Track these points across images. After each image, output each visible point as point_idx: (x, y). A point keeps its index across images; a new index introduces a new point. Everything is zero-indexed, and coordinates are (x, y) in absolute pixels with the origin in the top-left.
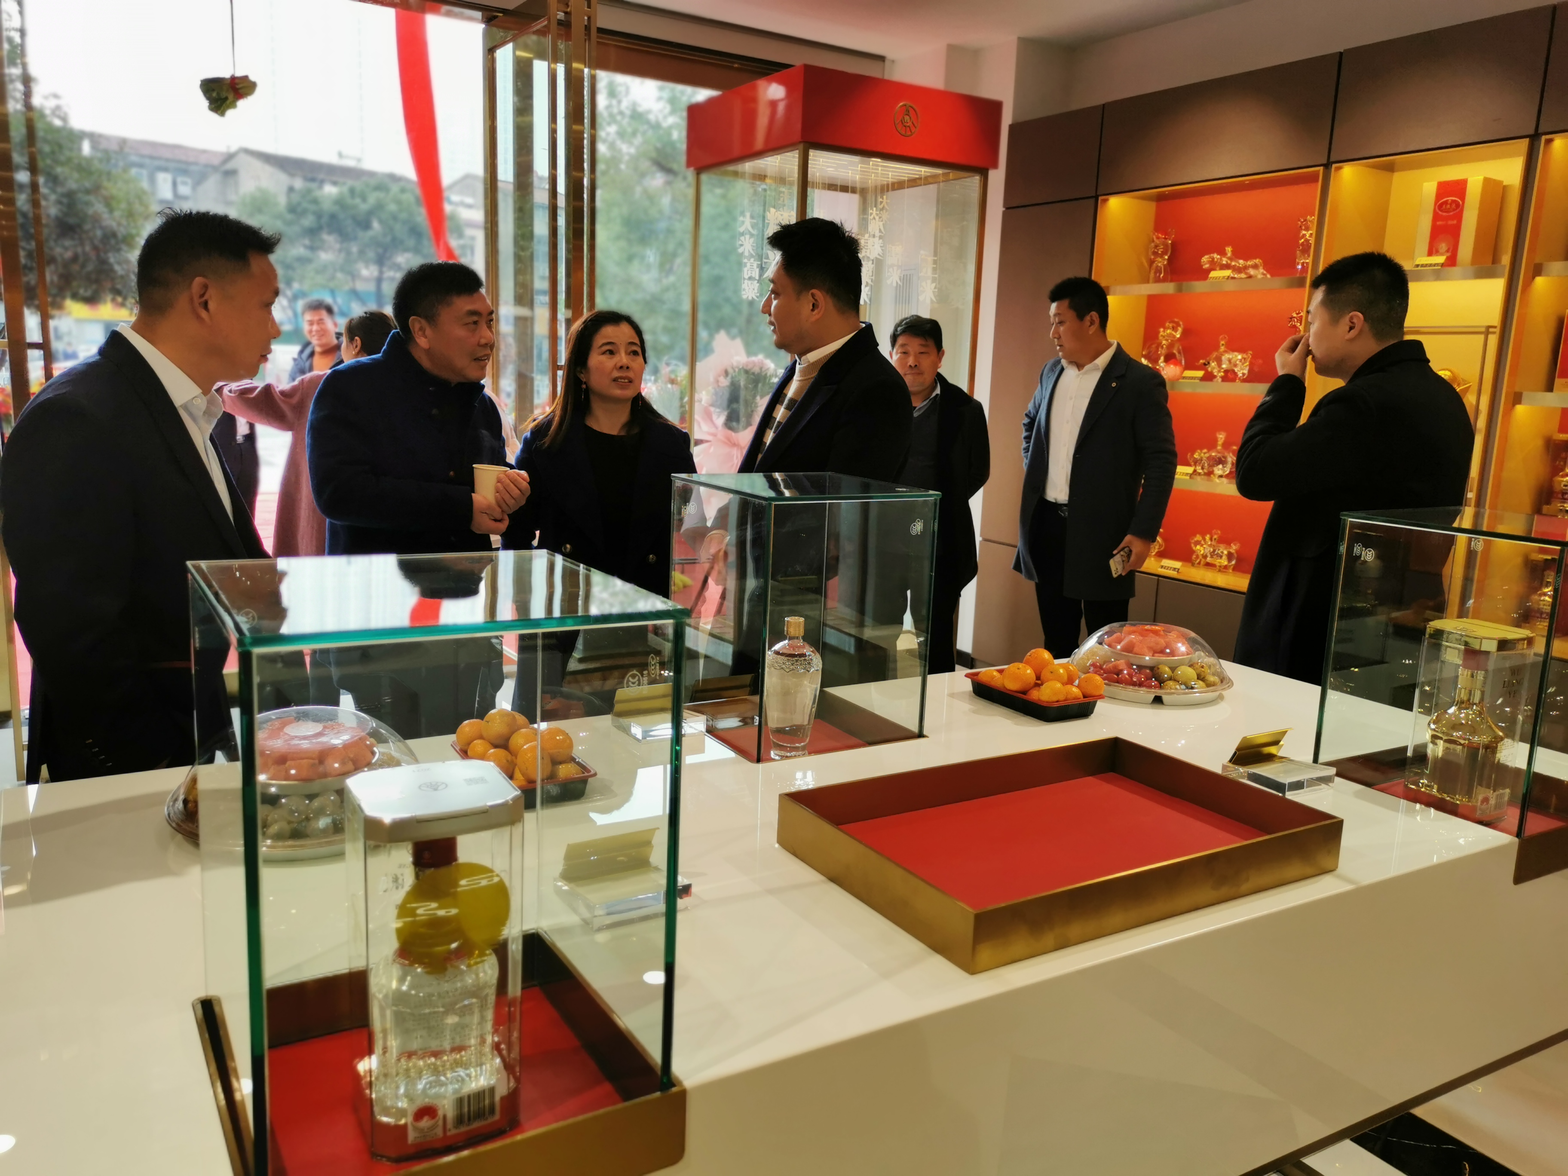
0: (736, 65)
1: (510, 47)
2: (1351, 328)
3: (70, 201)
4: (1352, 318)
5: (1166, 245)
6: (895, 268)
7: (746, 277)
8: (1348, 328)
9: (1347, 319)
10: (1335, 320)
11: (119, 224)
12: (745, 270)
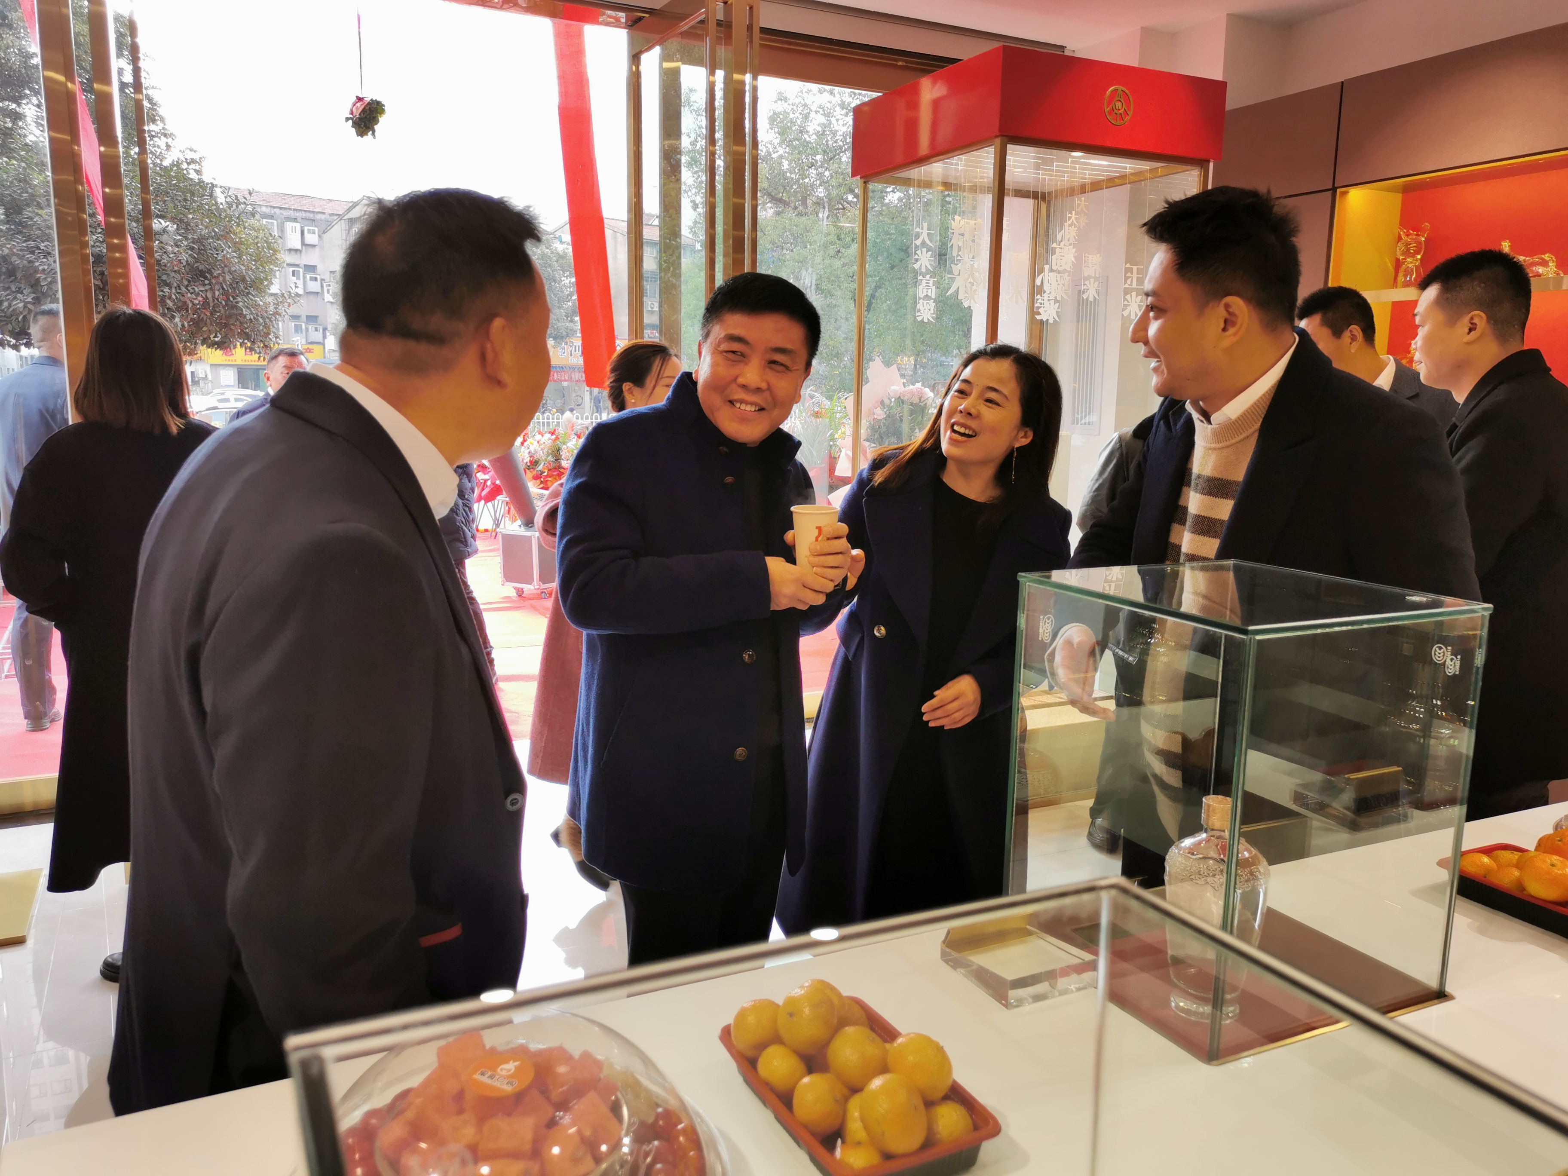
0: (900, 63)
1: (657, 50)
2: (1470, 330)
3: (200, 246)
4: (1472, 318)
5: (1419, 243)
6: (1092, 280)
7: (921, 296)
8: (1467, 330)
9: (1466, 320)
10: (1452, 322)
11: (248, 268)
12: (921, 287)
